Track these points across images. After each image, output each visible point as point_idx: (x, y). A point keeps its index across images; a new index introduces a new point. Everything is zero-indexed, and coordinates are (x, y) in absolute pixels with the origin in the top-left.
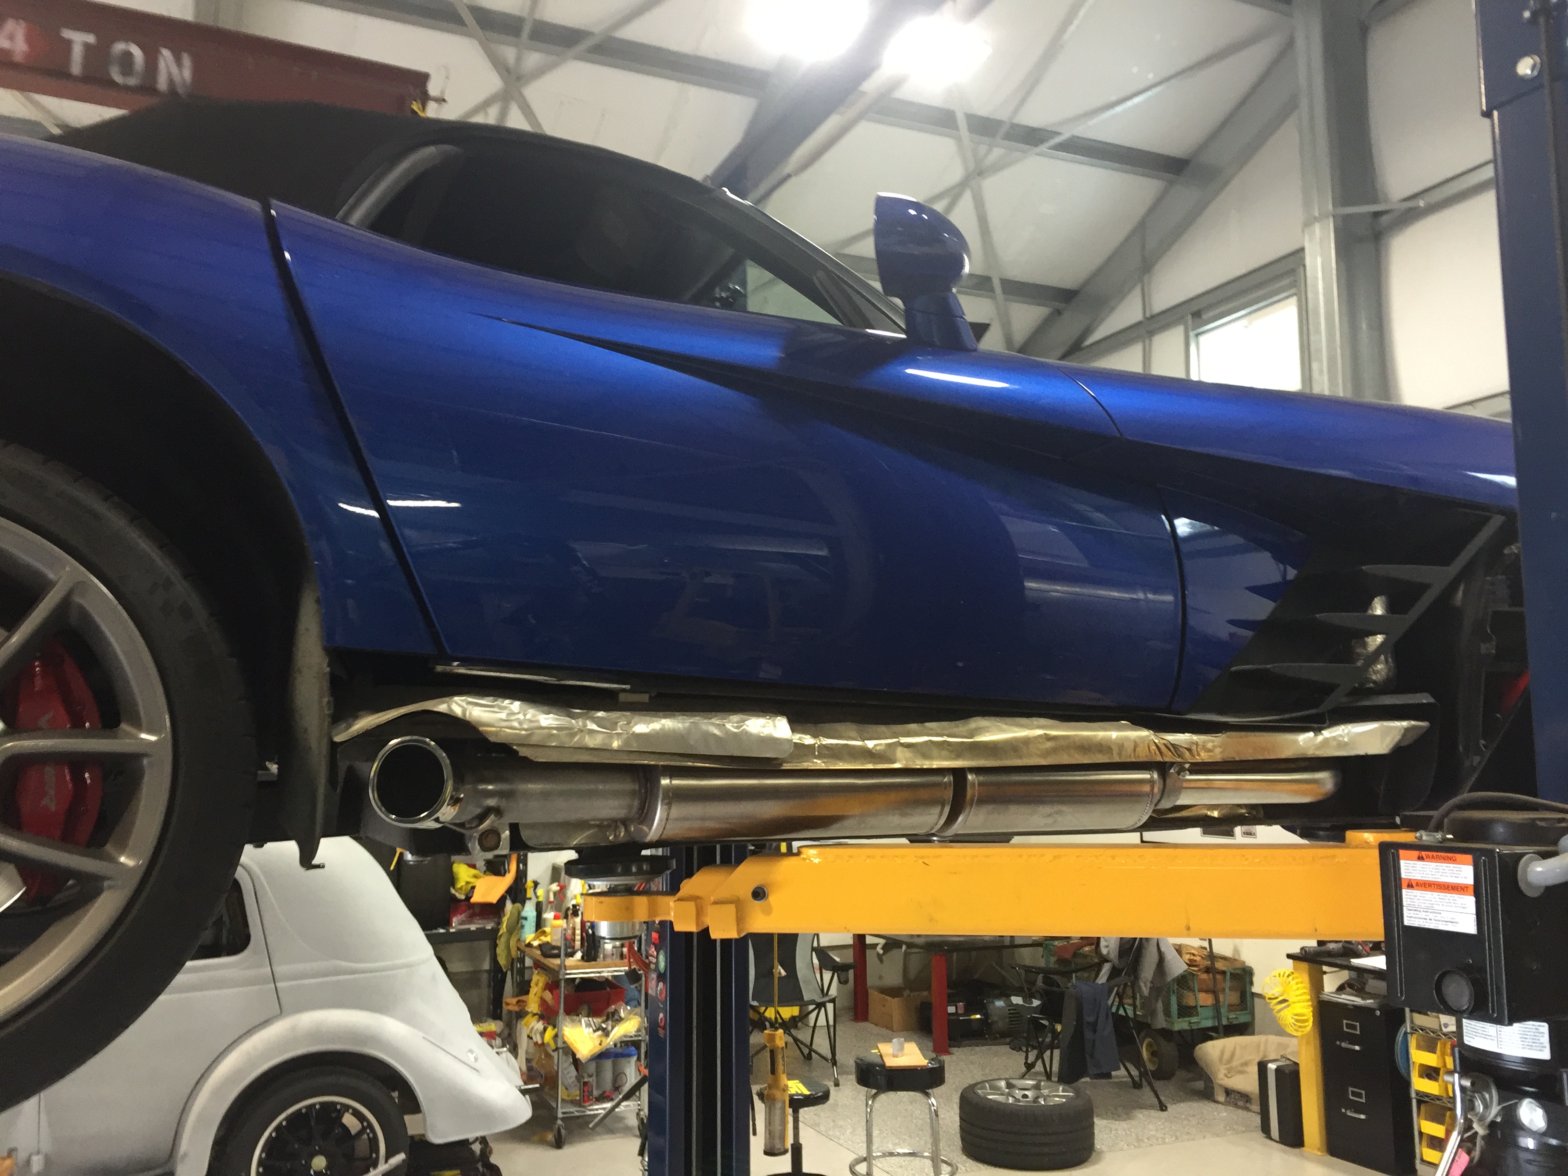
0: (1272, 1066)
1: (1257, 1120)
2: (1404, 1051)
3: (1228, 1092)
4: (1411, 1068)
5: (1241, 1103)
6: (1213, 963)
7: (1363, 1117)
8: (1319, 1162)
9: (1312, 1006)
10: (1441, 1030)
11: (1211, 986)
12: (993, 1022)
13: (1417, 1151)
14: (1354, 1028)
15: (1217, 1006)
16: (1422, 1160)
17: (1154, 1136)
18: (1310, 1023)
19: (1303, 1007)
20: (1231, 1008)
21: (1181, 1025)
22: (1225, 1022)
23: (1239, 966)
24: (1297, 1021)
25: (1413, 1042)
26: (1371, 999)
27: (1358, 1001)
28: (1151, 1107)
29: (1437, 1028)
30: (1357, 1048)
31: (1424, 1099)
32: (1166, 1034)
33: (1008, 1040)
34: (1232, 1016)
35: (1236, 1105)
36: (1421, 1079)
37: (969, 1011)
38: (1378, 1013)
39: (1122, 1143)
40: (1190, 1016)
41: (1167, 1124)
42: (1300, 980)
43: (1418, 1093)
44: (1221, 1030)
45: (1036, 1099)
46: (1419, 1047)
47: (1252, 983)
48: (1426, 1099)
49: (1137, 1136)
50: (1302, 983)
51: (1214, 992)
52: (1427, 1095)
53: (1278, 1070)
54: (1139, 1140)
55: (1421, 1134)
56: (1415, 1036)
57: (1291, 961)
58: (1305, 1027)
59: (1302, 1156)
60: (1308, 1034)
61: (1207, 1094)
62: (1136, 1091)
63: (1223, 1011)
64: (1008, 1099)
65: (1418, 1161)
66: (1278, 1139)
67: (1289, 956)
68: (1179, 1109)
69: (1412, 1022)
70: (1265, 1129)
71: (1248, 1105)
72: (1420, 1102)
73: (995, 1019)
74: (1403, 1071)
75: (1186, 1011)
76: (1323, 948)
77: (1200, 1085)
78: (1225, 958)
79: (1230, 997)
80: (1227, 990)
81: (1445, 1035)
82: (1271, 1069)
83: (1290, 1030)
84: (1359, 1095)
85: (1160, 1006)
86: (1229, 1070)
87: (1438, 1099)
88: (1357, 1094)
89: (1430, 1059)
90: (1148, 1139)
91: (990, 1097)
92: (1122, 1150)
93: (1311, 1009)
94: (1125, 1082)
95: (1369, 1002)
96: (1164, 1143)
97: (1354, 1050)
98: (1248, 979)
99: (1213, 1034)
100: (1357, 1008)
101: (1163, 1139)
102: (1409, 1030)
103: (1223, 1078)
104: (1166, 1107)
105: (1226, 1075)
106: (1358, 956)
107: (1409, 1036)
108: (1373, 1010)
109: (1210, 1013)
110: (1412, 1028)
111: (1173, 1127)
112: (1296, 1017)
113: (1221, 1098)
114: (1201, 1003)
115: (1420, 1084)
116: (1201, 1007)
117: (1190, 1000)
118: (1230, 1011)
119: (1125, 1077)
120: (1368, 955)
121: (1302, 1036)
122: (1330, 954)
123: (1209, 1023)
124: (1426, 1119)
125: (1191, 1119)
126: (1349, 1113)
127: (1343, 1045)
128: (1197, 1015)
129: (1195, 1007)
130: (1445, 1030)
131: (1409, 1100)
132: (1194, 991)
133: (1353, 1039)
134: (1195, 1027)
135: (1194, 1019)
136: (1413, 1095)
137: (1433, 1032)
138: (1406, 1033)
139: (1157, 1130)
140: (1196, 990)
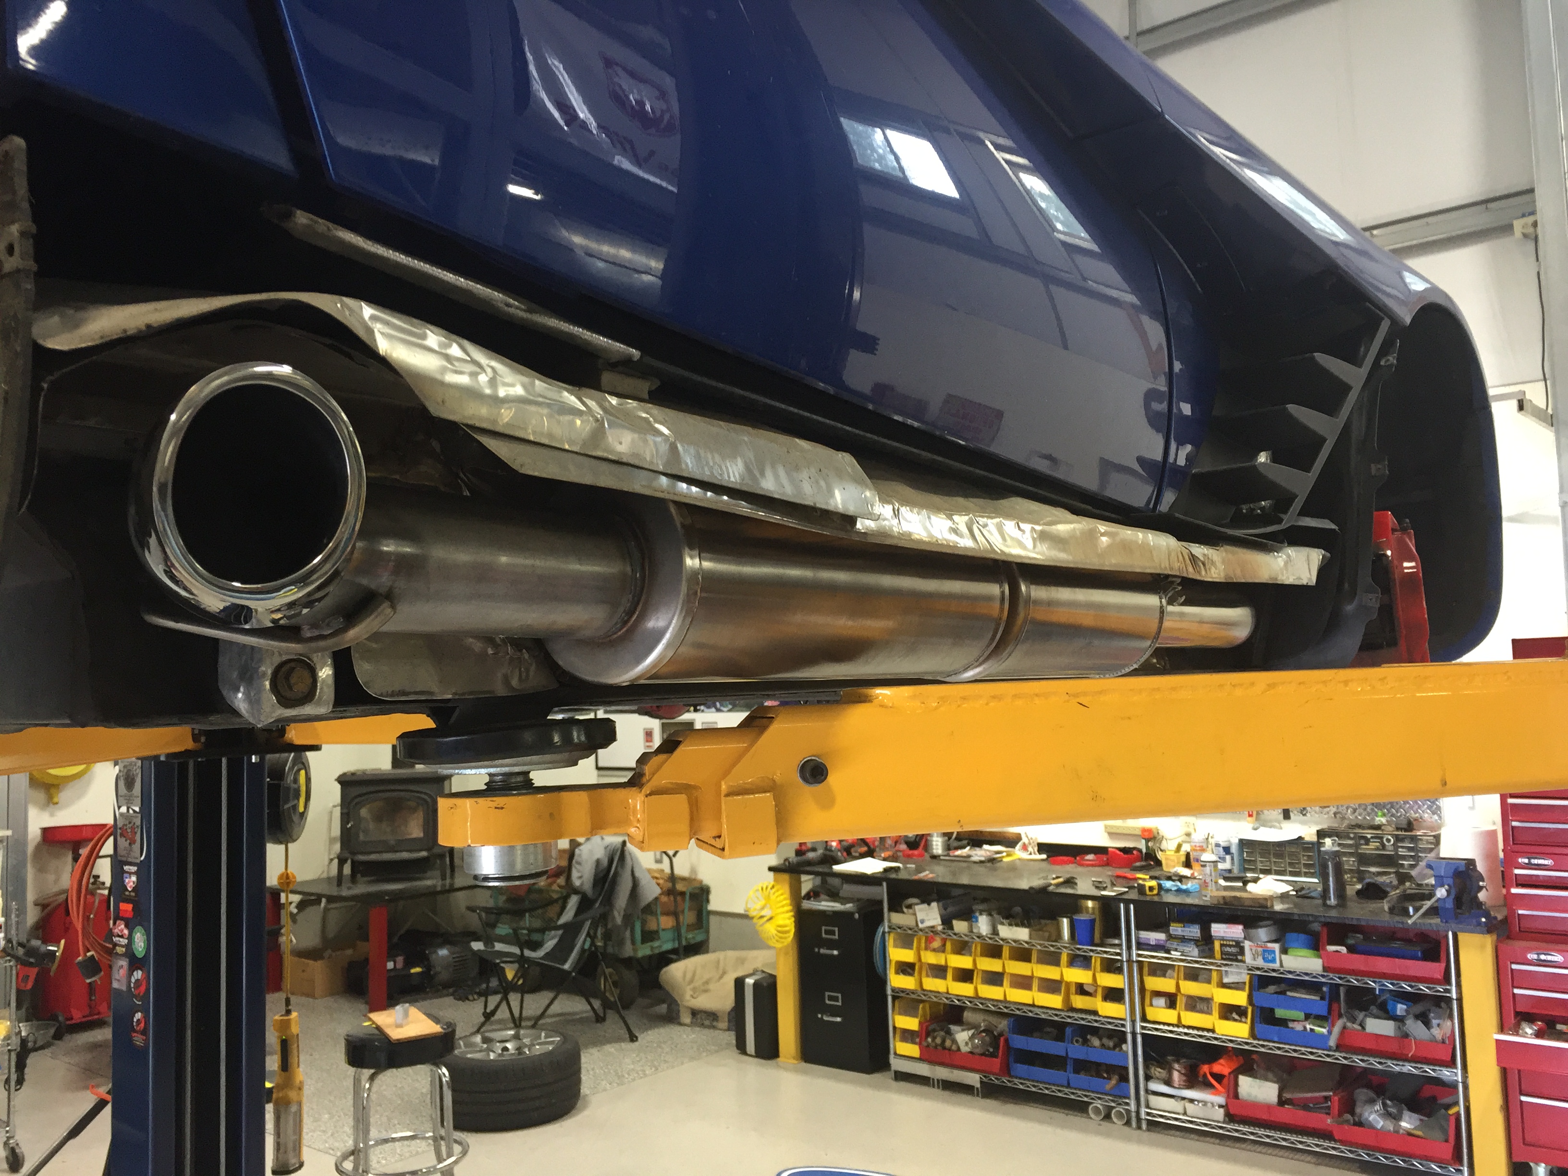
0: (750, 981)
1: (731, 1037)
2: (882, 952)
3: (694, 1013)
4: (888, 966)
5: (707, 1023)
6: (674, 885)
7: (839, 1019)
8: (796, 1071)
9: (794, 916)
10: (917, 925)
11: (672, 909)
12: (436, 973)
13: (891, 1046)
14: (833, 933)
15: (677, 928)
16: (895, 1054)
17: (633, 1070)
18: (792, 934)
19: (784, 919)
20: (691, 928)
21: (644, 951)
22: (684, 943)
23: (697, 885)
24: (779, 932)
25: (890, 941)
26: (849, 902)
27: (837, 906)
28: (619, 1040)
29: (913, 924)
30: (835, 952)
31: (899, 994)
32: (629, 962)
33: (451, 990)
34: (690, 936)
35: (702, 1025)
36: (898, 976)
37: (409, 964)
38: (857, 916)
39: (604, 1083)
40: (652, 941)
41: (642, 1055)
42: (780, 892)
43: (893, 990)
44: (681, 951)
45: (519, 1049)
46: (895, 946)
47: (708, 901)
48: (902, 995)
49: (616, 1071)
50: (782, 894)
51: (675, 914)
52: (903, 991)
53: (756, 985)
54: (619, 1077)
55: (895, 1028)
56: (892, 935)
57: (772, 874)
58: (785, 938)
59: (778, 1066)
60: (787, 947)
61: (671, 1017)
62: (599, 1025)
63: (683, 930)
64: (489, 1055)
65: (892, 1056)
66: (753, 1053)
67: (771, 869)
68: (650, 1037)
69: (889, 921)
70: (741, 1046)
71: (715, 1023)
72: (894, 998)
73: (438, 969)
74: (880, 970)
75: (649, 936)
76: (804, 858)
77: (663, 1008)
78: (684, 879)
79: (689, 917)
80: (686, 911)
81: (921, 930)
82: (749, 984)
83: (772, 943)
84: (836, 999)
85: (628, 934)
86: (694, 990)
87: (913, 993)
88: (834, 999)
89: (907, 955)
90: (629, 1074)
91: (469, 1056)
92: (605, 1090)
93: (793, 919)
94: (587, 1018)
95: (849, 906)
96: (645, 1075)
97: (833, 955)
98: (704, 897)
99: (674, 957)
100: (836, 914)
101: (644, 1071)
102: (887, 930)
103: (691, 999)
104: (637, 1038)
105: (692, 996)
106: (838, 862)
107: (887, 935)
108: (852, 914)
109: (669, 935)
110: (890, 927)
111: (649, 1057)
112: (779, 929)
113: (686, 1019)
114: (662, 926)
115: (897, 981)
116: (663, 930)
117: (652, 925)
118: (688, 931)
119: (587, 1012)
120: (845, 861)
121: (781, 949)
122: (810, 863)
123: (668, 946)
124: (900, 1014)
125: (663, 1046)
126: (825, 1018)
127: (822, 951)
128: (659, 938)
129: (657, 932)
130: (921, 926)
131: (885, 996)
132: (656, 914)
133: (831, 945)
134: (657, 951)
135: (656, 944)
136: (889, 992)
137: (910, 929)
138: (884, 933)
139: (633, 1063)
140: (659, 912)
